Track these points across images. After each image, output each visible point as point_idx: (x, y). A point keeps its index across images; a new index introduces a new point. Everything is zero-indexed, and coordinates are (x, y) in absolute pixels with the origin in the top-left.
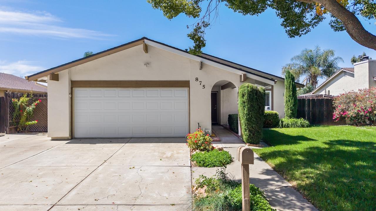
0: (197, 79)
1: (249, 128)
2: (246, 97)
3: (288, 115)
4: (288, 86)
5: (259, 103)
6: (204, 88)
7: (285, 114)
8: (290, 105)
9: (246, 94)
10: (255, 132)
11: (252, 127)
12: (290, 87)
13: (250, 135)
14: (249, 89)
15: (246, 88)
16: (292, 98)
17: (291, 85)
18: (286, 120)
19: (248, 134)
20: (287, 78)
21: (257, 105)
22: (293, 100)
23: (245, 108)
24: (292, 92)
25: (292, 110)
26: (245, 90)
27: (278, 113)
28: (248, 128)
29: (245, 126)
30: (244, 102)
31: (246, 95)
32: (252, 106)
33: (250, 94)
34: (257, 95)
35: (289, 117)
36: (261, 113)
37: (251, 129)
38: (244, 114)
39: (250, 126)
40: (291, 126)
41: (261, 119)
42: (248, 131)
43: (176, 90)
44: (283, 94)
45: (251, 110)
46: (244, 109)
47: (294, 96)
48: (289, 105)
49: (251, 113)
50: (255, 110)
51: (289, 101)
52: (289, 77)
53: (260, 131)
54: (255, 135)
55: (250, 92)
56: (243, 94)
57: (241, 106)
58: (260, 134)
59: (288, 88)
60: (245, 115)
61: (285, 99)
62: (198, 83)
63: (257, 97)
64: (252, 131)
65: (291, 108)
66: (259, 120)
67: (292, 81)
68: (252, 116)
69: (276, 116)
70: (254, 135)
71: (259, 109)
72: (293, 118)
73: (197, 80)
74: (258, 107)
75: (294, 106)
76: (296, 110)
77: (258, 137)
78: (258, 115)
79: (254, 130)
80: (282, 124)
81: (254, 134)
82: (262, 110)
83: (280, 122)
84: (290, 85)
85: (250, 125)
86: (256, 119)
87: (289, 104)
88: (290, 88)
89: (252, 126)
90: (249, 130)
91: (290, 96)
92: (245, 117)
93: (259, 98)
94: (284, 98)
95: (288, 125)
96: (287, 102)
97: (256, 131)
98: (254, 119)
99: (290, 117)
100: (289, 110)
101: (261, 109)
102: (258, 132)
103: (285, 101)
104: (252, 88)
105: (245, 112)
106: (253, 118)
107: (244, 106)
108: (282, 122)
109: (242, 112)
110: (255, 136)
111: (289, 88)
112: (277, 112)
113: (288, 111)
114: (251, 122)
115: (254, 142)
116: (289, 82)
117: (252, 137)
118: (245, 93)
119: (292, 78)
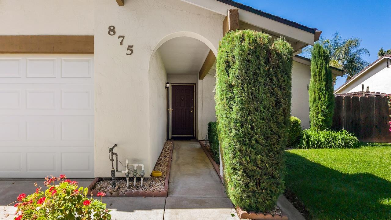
0: (112, 30)
1: (244, 162)
2: (235, 71)
3: (316, 123)
4: (317, 71)
5: (276, 89)
6: (129, 52)
7: (310, 122)
8: (321, 107)
9: (237, 61)
10: (264, 177)
11: (255, 162)
12: (320, 72)
13: (247, 185)
14: (246, 43)
15: (236, 43)
16: (326, 93)
17: (324, 70)
18: (314, 134)
19: (241, 182)
20: (315, 57)
21: (269, 95)
22: (327, 97)
23: (232, 103)
24: (324, 83)
25: (325, 116)
26: (233, 50)
27: (299, 121)
28: (241, 164)
29: (234, 157)
30: (231, 86)
31: (237, 65)
32: (253, 97)
33: (249, 61)
34: (268, 61)
35: (318, 127)
36: (281, 118)
37: (250, 167)
38: (230, 122)
39: (248, 158)
40: (325, 145)
41: (279, 137)
42: (240, 172)
43: (65, 61)
44: (308, 87)
45: (252, 110)
46: (231, 108)
47: (328, 89)
48: (319, 106)
49: (251, 120)
50: (262, 109)
51: (320, 99)
52: (320, 56)
53: (277, 173)
54: (262, 185)
55: (250, 52)
56: (227, 62)
57: (222, 100)
58: (279, 184)
59: (317, 74)
60: (232, 124)
61: (311, 95)
62: (115, 39)
63: (269, 70)
64: (253, 173)
65: (323, 111)
66: (275, 140)
67: (324, 63)
68: (252, 128)
69: (297, 127)
70: (258, 184)
71: (276, 105)
72: (327, 130)
73: (112, 33)
74: (273, 99)
75: (328, 107)
76: (332, 115)
77: (271, 191)
78: (272, 124)
79: (260, 171)
80: (308, 142)
81: (260, 185)
82: (284, 110)
83: (304, 137)
84: (321, 69)
85: (248, 155)
86: (267, 138)
87: (319, 104)
88: (322, 76)
89: (253, 158)
90: (244, 171)
91: (320, 90)
92: (233, 131)
93: (276, 73)
94: (309, 93)
95: (318, 143)
96: (315, 99)
97: (265, 174)
98: (261, 139)
99: (321, 128)
100: (319, 116)
101: (280, 106)
102: (273, 177)
103: (311, 99)
104: (255, 41)
105: (234, 117)
106: (256, 134)
107: (230, 99)
108: (308, 137)
109: (224, 116)
110: (262, 190)
111: (320, 76)
112: (298, 119)
113: (317, 117)
114: (250, 146)
115: (259, 206)
116: (319, 63)
117: (254, 192)
118: (233, 57)
119: (324, 56)
